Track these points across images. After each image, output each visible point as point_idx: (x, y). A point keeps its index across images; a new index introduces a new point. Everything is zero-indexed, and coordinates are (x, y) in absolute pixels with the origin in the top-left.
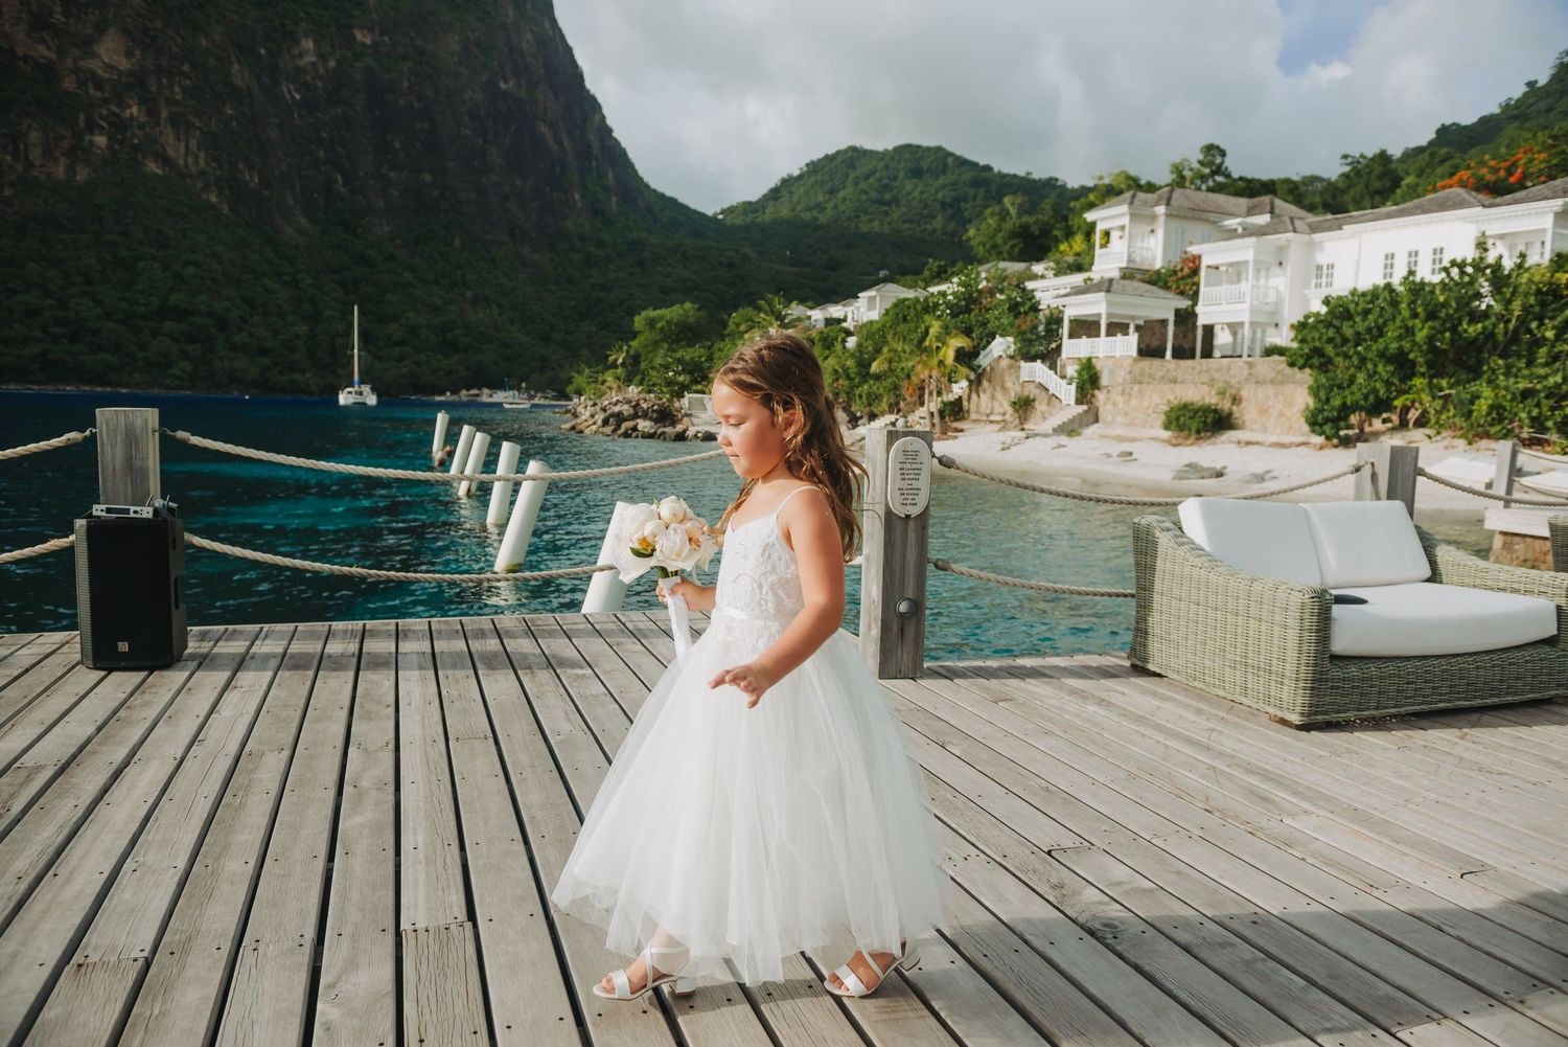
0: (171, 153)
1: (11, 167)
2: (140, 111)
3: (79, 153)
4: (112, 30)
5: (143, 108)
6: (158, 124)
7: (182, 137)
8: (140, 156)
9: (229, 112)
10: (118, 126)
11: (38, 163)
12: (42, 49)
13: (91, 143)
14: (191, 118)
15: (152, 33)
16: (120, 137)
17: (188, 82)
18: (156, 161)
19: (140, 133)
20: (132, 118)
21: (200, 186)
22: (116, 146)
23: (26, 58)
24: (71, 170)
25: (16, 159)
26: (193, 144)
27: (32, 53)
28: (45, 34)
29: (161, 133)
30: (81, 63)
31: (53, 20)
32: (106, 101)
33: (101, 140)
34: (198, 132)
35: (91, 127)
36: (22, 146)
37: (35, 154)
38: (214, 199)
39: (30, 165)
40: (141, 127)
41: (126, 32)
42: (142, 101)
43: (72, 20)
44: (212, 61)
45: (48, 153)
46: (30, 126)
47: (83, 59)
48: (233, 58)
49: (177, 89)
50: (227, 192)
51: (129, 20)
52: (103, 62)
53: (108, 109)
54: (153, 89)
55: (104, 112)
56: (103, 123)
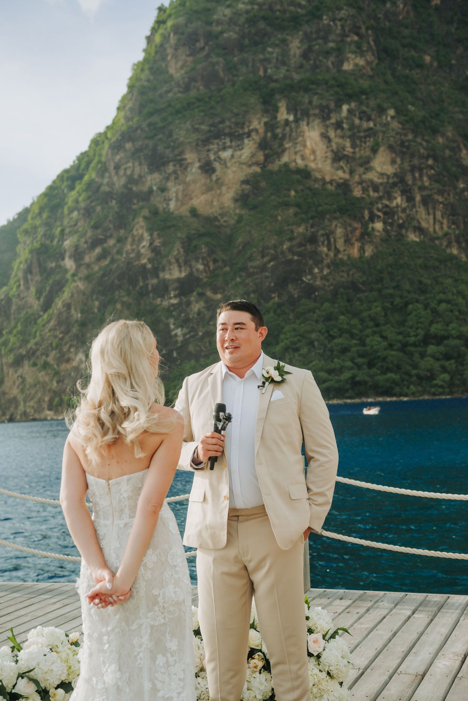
0: (424, 224)
1: (327, 255)
2: (402, 200)
3: (366, 237)
4: (382, 149)
5: (404, 197)
6: (414, 206)
7: (431, 211)
8: (404, 231)
9: (462, 186)
10: (389, 213)
11: (342, 249)
12: (340, 173)
13: (373, 228)
14: (436, 197)
15: (407, 144)
16: (390, 221)
17: (433, 172)
18: (415, 232)
19: (403, 215)
20: (397, 206)
21: (445, 244)
22: (389, 228)
23: (331, 182)
24: (362, 250)
25: (329, 250)
26: (439, 214)
27: (335, 178)
28: (342, 163)
29: (417, 212)
30: (364, 176)
31: (346, 153)
32: (380, 198)
33: (379, 226)
34: (441, 206)
35: (372, 218)
36: (332, 240)
37: (340, 244)
38: (455, 251)
39: (337, 251)
40: (404, 210)
41: (391, 148)
42: (403, 192)
43: (357, 150)
44: (447, 152)
45: (348, 241)
46: (336, 226)
47: (364, 173)
48: (462, 146)
49: (425, 179)
50: (464, 245)
51: (392, 139)
52: (377, 172)
53: (382, 204)
54: (410, 182)
55: (380, 206)
56: (380, 214)
